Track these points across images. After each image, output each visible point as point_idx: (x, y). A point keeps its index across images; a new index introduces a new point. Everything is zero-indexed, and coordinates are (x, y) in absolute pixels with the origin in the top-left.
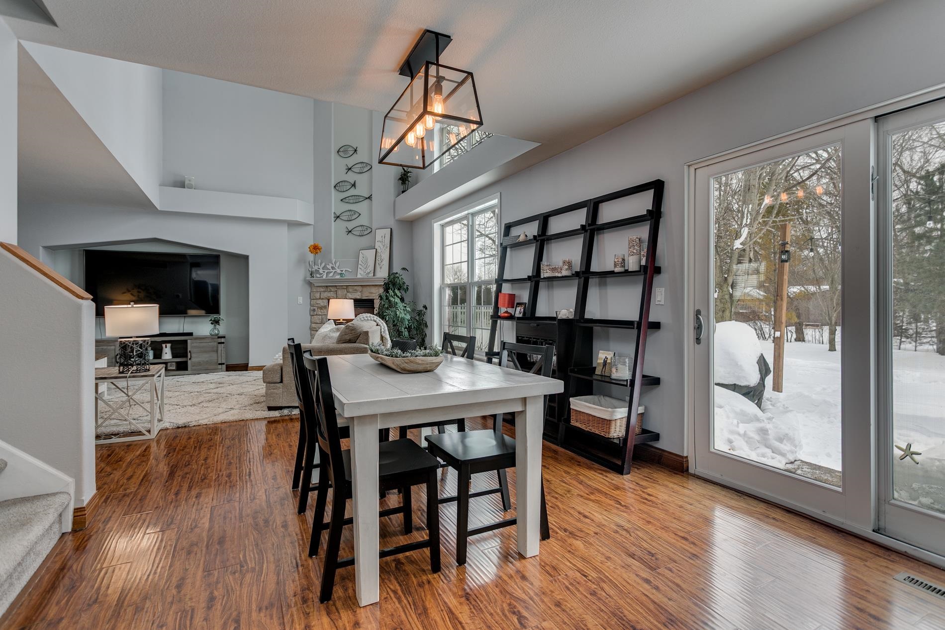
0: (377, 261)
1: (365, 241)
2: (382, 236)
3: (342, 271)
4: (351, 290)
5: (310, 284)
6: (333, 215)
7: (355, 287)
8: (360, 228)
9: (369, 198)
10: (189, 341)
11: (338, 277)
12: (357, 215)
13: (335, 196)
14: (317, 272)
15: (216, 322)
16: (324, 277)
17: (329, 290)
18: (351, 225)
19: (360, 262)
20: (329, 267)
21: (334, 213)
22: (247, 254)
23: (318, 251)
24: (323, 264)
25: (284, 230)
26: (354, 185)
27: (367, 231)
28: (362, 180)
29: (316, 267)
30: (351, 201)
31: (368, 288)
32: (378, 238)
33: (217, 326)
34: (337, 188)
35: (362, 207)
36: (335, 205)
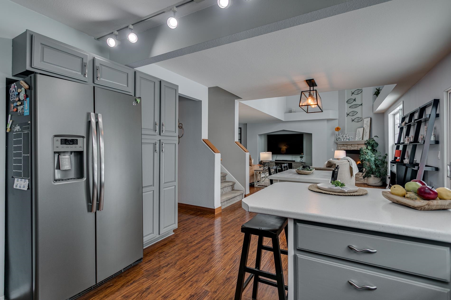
0: (364, 133)
1: (359, 124)
2: (367, 122)
3: (349, 138)
4: (353, 146)
5: (337, 144)
6: (346, 114)
7: (355, 145)
8: (357, 119)
9: (361, 105)
10: (293, 163)
11: (347, 140)
12: (356, 113)
13: (347, 106)
14: (339, 138)
15: (302, 157)
16: (342, 140)
17: (344, 146)
18: (353, 118)
19: (357, 134)
20: (344, 136)
21: (347, 113)
22: (311, 133)
23: (339, 130)
24: (342, 135)
25: (325, 123)
26: (355, 100)
27: (360, 120)
28: (358, 97)
29: (339, 137)
30: (354, 107)
31: (360, 145)
32: (365, 122)
33: (302, 159)
34: (348, 102)
35: (358, 109)
36: (347, 110)
